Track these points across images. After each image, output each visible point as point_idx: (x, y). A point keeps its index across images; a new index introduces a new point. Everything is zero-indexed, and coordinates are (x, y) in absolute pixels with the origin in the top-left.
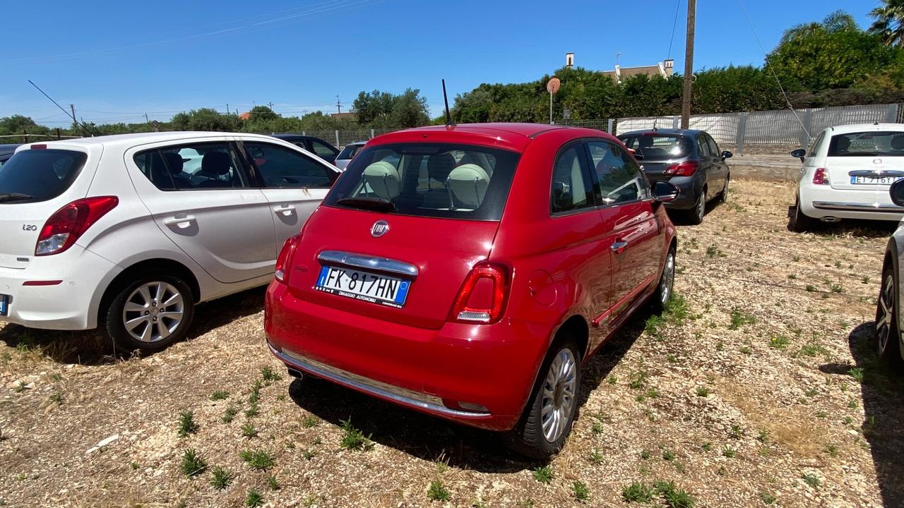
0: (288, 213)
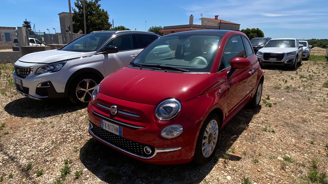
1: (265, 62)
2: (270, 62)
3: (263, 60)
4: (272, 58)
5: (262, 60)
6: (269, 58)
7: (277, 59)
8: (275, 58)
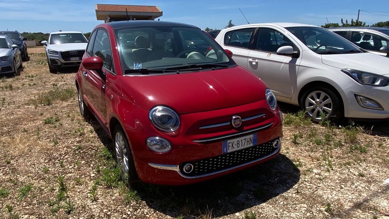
0: (254, 63)
1: (65, 64)
2: (72, 63)
3: (63, 61)
4: (73, 58)
5: (61, 62)
6: (70, 58)
7: (80, 58)
8: (77, 58)
